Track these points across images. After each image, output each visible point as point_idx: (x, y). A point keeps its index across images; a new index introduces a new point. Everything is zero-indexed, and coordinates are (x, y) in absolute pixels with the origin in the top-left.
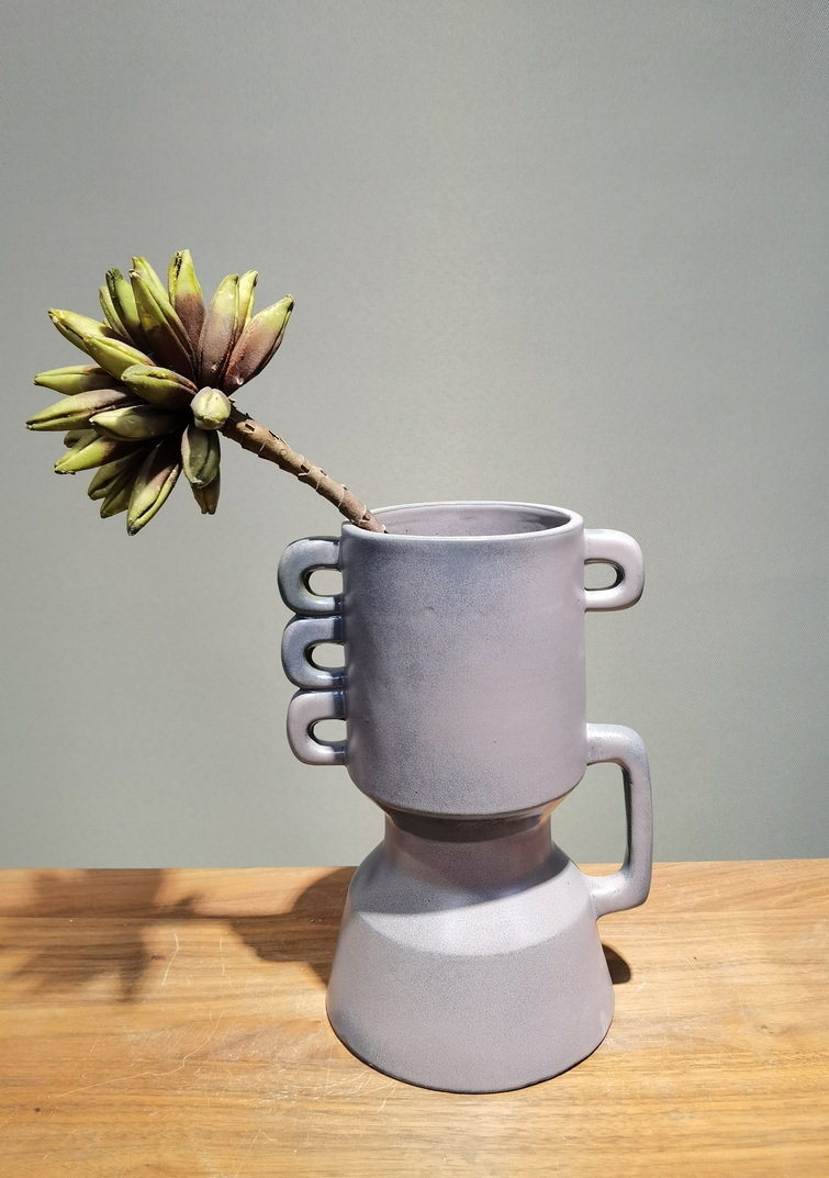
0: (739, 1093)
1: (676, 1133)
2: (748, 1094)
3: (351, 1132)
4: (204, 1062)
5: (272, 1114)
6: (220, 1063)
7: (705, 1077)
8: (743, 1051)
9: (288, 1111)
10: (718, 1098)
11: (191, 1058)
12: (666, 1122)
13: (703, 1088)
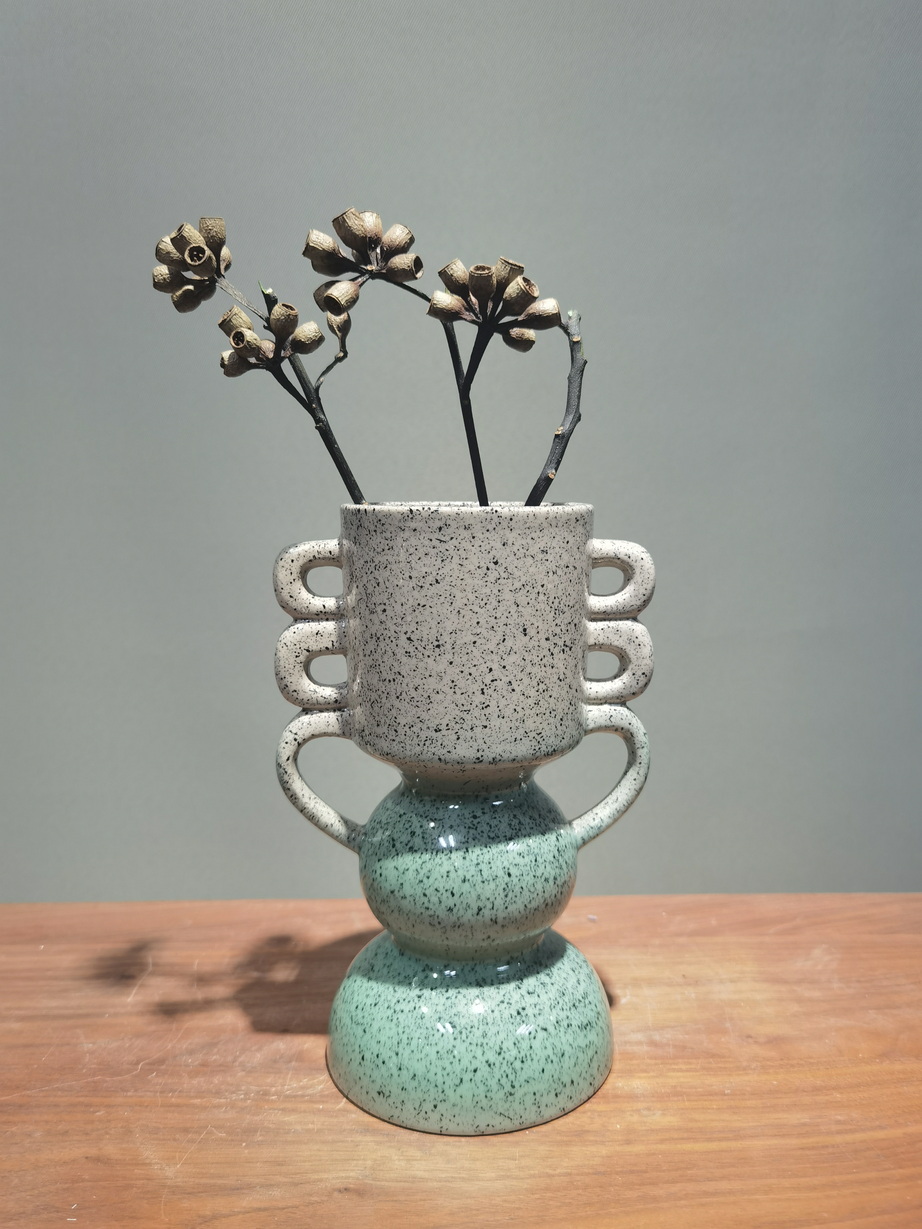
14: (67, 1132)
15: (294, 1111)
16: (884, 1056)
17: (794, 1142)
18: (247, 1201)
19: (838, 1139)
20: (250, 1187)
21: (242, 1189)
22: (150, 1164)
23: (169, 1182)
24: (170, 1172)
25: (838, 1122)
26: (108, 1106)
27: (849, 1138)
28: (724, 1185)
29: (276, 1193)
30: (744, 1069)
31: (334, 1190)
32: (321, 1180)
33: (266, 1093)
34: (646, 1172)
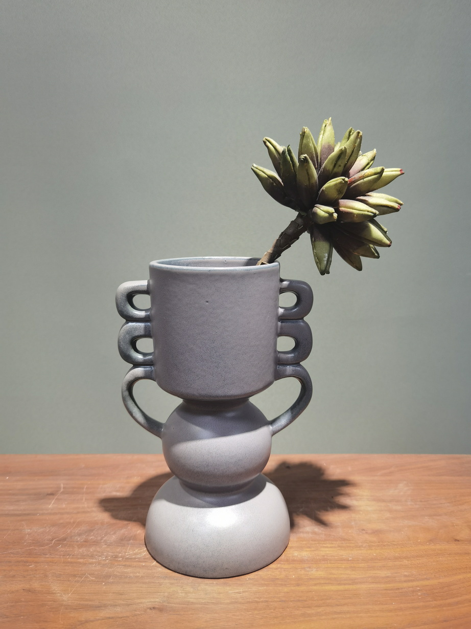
0: (344, 560)
1: (307, 578)
2: (349, 560)
3: (135, 575)
4: (65, 542)
5: (95, 566)
6: (72, 543)
7: (328, 552)
8: (350, 540)
9: (104, 565)
10: (332, 562)
11: (58, 540)
12: (303, 572)
13: (326, 557)
14: (14, 576)
15: (130, 566)
16: (431, 541)
17: (383, 586)
18: (103, 614)
19: (405, 585)
20: (105, 606)
21: (101, 607)
22: (55, 593)
23: (65, 603)
24: (65, 597)
25: (405, 576)
26: (36, 562)
27: (410, 584)
28: (345, 609)
29: (118, 609)
30: (360, 547)
31: (148, 608)
32: (141, 603)
33: (116, 557)
34: (306, 601)
